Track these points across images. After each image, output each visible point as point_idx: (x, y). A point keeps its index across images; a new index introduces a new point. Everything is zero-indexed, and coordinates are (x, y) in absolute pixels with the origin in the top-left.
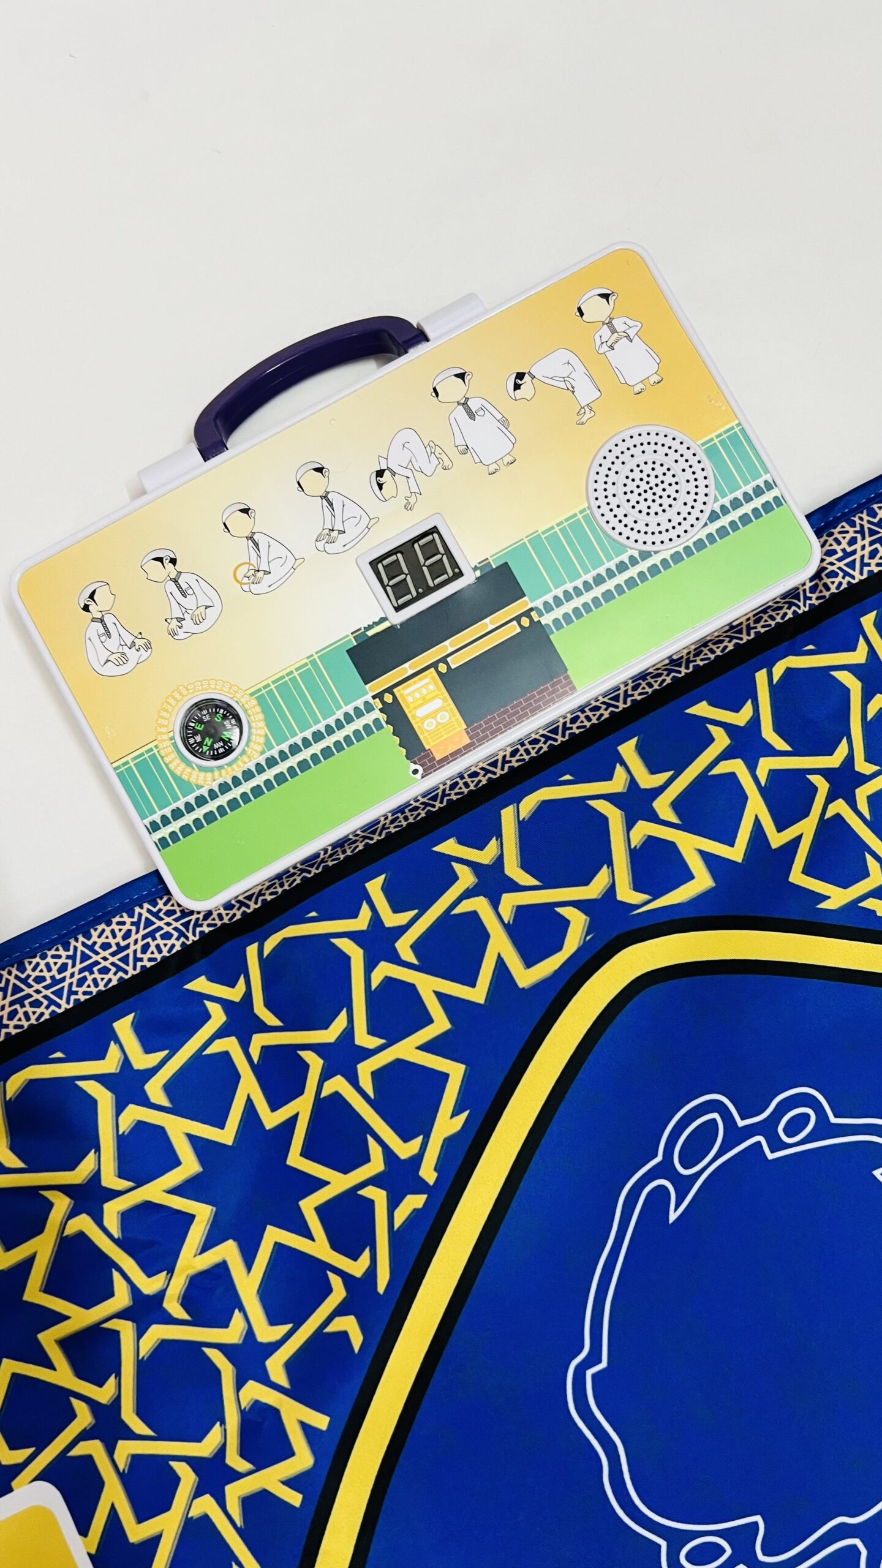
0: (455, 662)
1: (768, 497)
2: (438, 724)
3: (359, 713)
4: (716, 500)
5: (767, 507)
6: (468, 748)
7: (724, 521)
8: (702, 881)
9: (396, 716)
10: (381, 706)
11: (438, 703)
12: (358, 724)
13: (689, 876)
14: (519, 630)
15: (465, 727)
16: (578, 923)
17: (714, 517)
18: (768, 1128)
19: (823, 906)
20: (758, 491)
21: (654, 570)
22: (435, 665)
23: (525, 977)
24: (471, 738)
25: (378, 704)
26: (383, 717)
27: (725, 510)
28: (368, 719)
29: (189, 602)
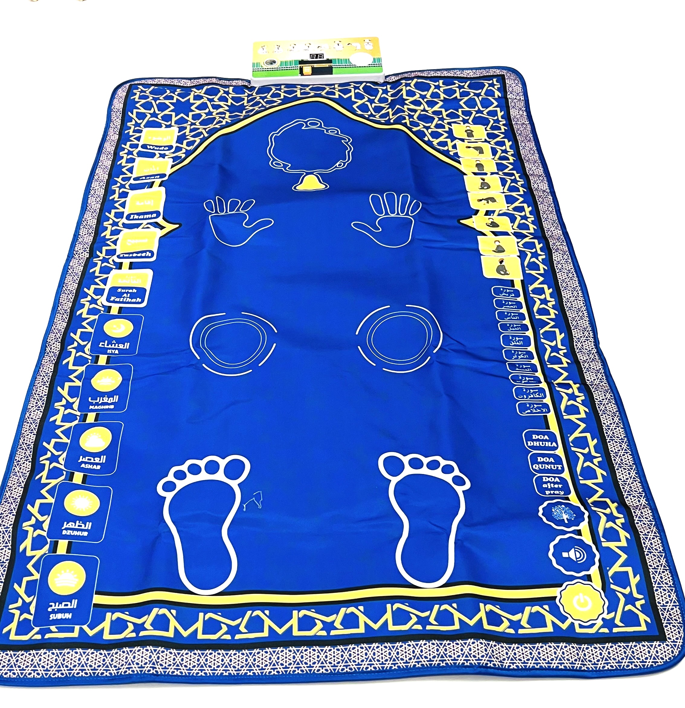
0: (315, 67)
3: (295, 67)
4: (371, 63)
5: (379, 67)
6: (310, 75)
8: (336, 97)
9: (301, 70)
11: (309, 69)
13: (335, 95)
14: (328, 66)
15: (311, 73)
16: (312, 94)
17: (369, 65)
19: (357, 112)
20: (379, 64)
21: (355, 67)
22: (312, 66)
26: (299, 68)
28: (297, 68)
29: (278, 50)
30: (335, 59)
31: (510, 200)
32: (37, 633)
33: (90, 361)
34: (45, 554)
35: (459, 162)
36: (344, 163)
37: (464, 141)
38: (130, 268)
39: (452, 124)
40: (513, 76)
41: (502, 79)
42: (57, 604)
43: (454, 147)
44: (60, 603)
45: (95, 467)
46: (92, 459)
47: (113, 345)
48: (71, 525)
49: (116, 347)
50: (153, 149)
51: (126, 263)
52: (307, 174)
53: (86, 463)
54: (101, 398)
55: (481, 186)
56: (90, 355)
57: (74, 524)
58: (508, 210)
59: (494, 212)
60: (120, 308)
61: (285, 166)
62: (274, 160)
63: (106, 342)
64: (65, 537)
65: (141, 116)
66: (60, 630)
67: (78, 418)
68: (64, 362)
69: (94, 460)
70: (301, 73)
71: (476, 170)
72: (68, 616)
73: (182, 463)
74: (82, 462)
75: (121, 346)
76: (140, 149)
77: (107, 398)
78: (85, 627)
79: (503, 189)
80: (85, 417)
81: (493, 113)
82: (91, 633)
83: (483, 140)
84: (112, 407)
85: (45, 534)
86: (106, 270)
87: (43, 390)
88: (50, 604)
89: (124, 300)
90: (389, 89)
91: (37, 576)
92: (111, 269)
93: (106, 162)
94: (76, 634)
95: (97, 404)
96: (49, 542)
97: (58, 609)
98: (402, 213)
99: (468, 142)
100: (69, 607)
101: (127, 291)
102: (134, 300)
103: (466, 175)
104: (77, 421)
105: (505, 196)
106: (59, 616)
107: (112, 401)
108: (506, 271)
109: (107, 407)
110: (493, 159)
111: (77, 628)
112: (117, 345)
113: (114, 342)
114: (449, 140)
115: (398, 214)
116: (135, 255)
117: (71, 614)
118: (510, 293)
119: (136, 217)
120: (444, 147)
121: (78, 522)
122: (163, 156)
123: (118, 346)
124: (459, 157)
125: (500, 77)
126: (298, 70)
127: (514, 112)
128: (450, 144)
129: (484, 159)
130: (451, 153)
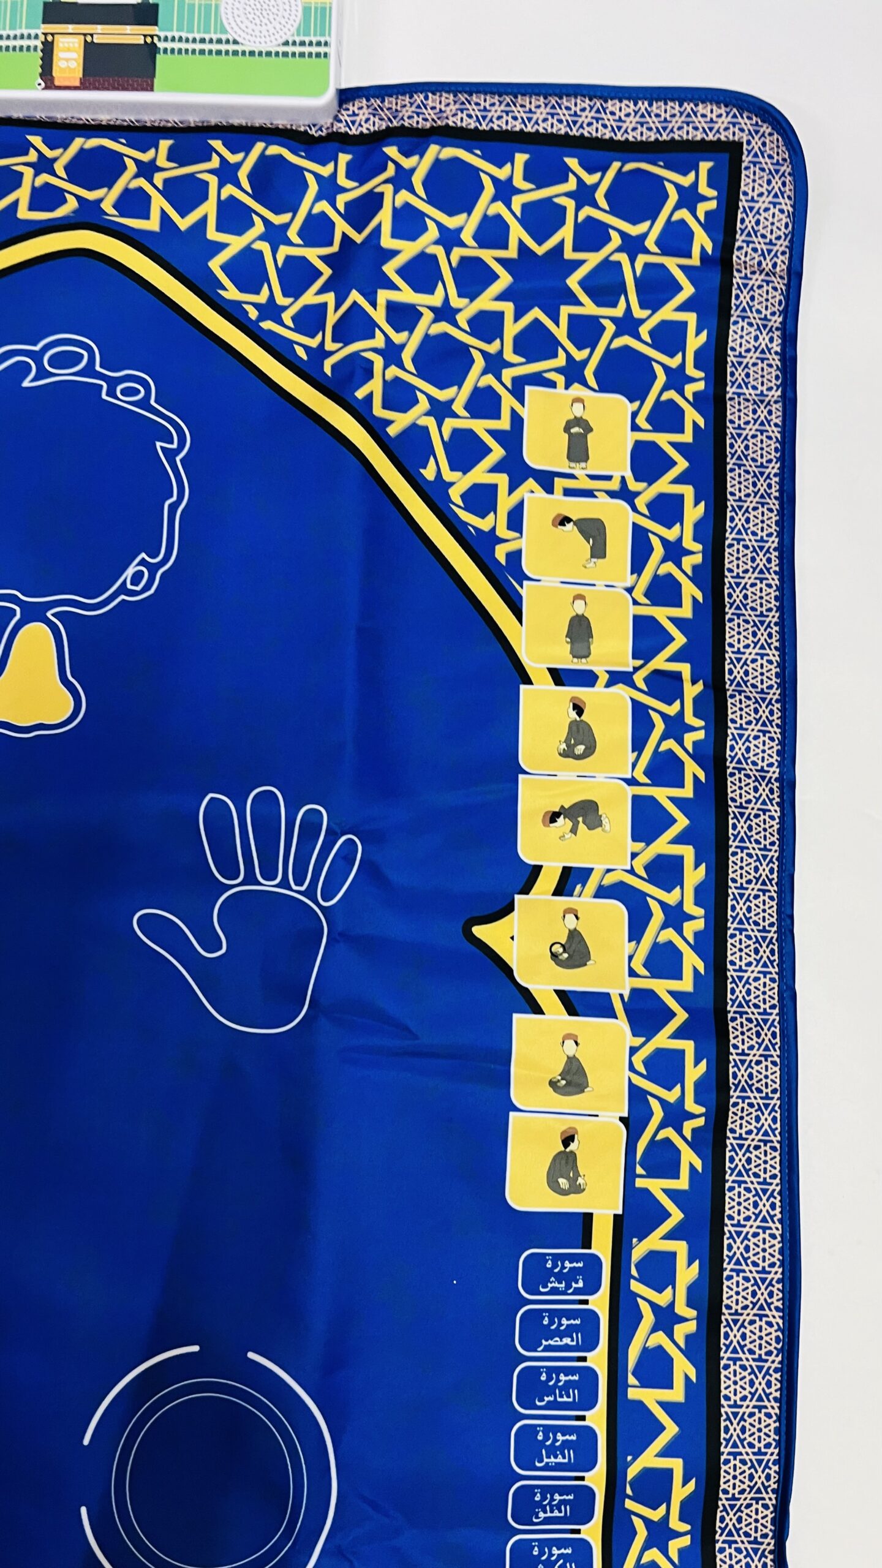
0: (97, 40)
1: (322, 50)
2: (68, 67)
3: (29, 37)
4: (293, 35)
5: (318, 55)
6: (76, 88)
7: (290, 49)
8: (152, 224)
9: (48, 50)
10: (43, 40)
11: (74, 55)
12: (25, 43)
13: (147, 217)
14: (142, 42)
15: (81, 76)
16: (72, 204)
17: (286, 43)
18: (112, 383)
19: (221, 292)
20: (319, 44)
21: (235, 53)
22: (85, 35)
23: (23, 213)
24: (81, 83)
25: (42, 38)
26: (40, 46)
27: (294, 43)
28: (32, 43)
31: (645, 821)
35: (515, 607)
36: (153, 569)
37: (550, 488)
39: (528, 391)
40: (773, 143)
41: (728, 163)
43: (515, 520)
52: (27, 614)
55: (567, 741)
58: (632, 871)
59: (584, 875)
70: (49, 82)
71: (567, 662)
79: (634, 766)
81: (670, 338)
83: (614, 485)
90: (342, 180)
99: (568, 492)
103: (527, 680)
105: (635, 798)
108: (577, 1175)
110: (630, 590)
114: (502, 480)
118: (569, 1277)
120: (483, 516)
124: (522, 577)
125: (727, 156)
126: (36, 58)
127: (739, 336)
128: (505, 502)
129: (600, 584)
130: (501, 553)
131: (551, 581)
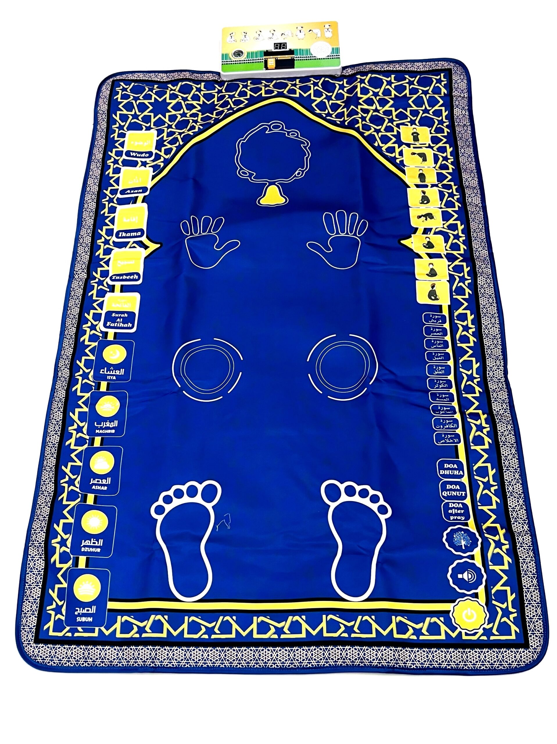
0: (278, 59)
2: (272, 65)
4: (330, 54)
5: (337, 58)
6: (274, 69)
9: (266, 62)
11: (273, 62)
12: (260, 61)
13: (296, 94)
14: (290, 58)
15: (275, 67)
16: (276, 93)
17: (328, 56)
18: (288, 133)
19: (316, 111)
20: (337, 56)
21: (315, 59)
22: (275, 58)
23: (263, 95)
25: (264, 59)
26: (264, 61)
27: (330, 56)
28: (262, 60)
29: (245, 39)
30: (297, 50)
31: (446, 216)
32: (68, 632)
33: (93, 388)
34: (70, 567)
35: (404, 172)
36: (303, 172)
37: (409, 147)
38: (122, 291)
39: (401, 126)
40: (460, 70)
41: (448, 73)
42: (81, 609)
43: (401, 153)
44: (84, 609)
45: (103, 488)
46: (100, 480)
47: (111, 371)
48: (87, 543)
49: (114, 373)
50: (136, 157)
51: (118, 285)
52: (271, 184)
53: (95, 485)
54: (105, 423)
55: (422, 200)
56: (93, 382)
57: (89, 542)
58: (443, 228)
59: (430, 229)
60: (115, 333)
61: (251, 175)
62: (241, 169)
63: (106, 368)
64: (84, 554)
65: (124, 118)
66: (85, 631)
67: (88, 441)
68: (74, 389)
69: (102, 482)
70: (266, 68)
71: (418, 182)
72: (90, 619)
73: (169, 489)
74: (93, 484)
75: (118, 372)
76: (124, 157)
77: (109, 423)
78: (103, 628)
79: (441, 204)
80: (92, 441)
81: (438, 113)
82: (107, 633)
83: (427, 145)
84: (113, 431)
85: (68, 550)
86: (101, 294)
87: (58, 416)
88: (77, 609)
89: (118, 326)
90: (345, 85)
91: (65, 585)
92: (106, 292)
93: (96, 171)
94: (96, 634)
95: (101, 428)
96: (72, 558)
97: (82, 613)
98: (351, 232)
99: (414, 148)
100: (90, 612)
101: (120, 315)
102: (126, 325)
103: (409, 187)
104: (87, 445)
105: (442, 211)
106: (84, 619)
107: (113, 426)
108: (437, 296)
109: (109, 431)
110: (435, 168)
111: (97, 629)
112: (114, 371)
113: (112, 368)
114: (396, 146)
115: (347, 233)
116: (125, 277)
117: (92, 618)
118: (438, 319)
119: (124, 234)
120: (392, 153)
121: (92, 539)
122: (144, 164)
123: (115, 373)
124: (404, 166)
125: (448, 72)
126: (263, 63)
127: (457, 112)
128: (397, 150)
129: (426, 167)
130: (398, 161)
131: (412, 166)
